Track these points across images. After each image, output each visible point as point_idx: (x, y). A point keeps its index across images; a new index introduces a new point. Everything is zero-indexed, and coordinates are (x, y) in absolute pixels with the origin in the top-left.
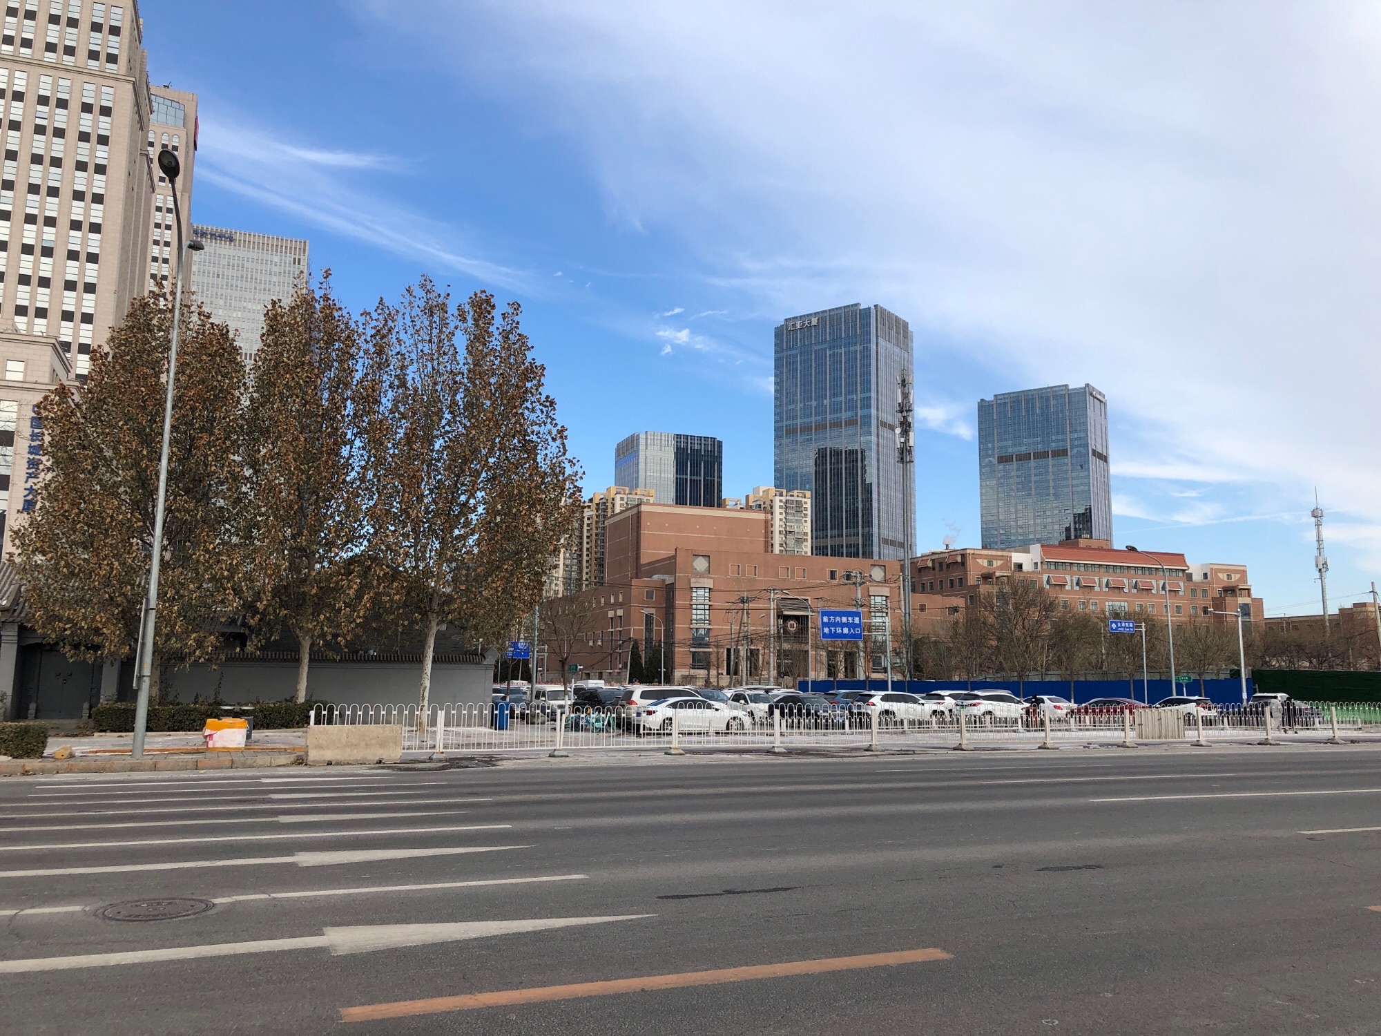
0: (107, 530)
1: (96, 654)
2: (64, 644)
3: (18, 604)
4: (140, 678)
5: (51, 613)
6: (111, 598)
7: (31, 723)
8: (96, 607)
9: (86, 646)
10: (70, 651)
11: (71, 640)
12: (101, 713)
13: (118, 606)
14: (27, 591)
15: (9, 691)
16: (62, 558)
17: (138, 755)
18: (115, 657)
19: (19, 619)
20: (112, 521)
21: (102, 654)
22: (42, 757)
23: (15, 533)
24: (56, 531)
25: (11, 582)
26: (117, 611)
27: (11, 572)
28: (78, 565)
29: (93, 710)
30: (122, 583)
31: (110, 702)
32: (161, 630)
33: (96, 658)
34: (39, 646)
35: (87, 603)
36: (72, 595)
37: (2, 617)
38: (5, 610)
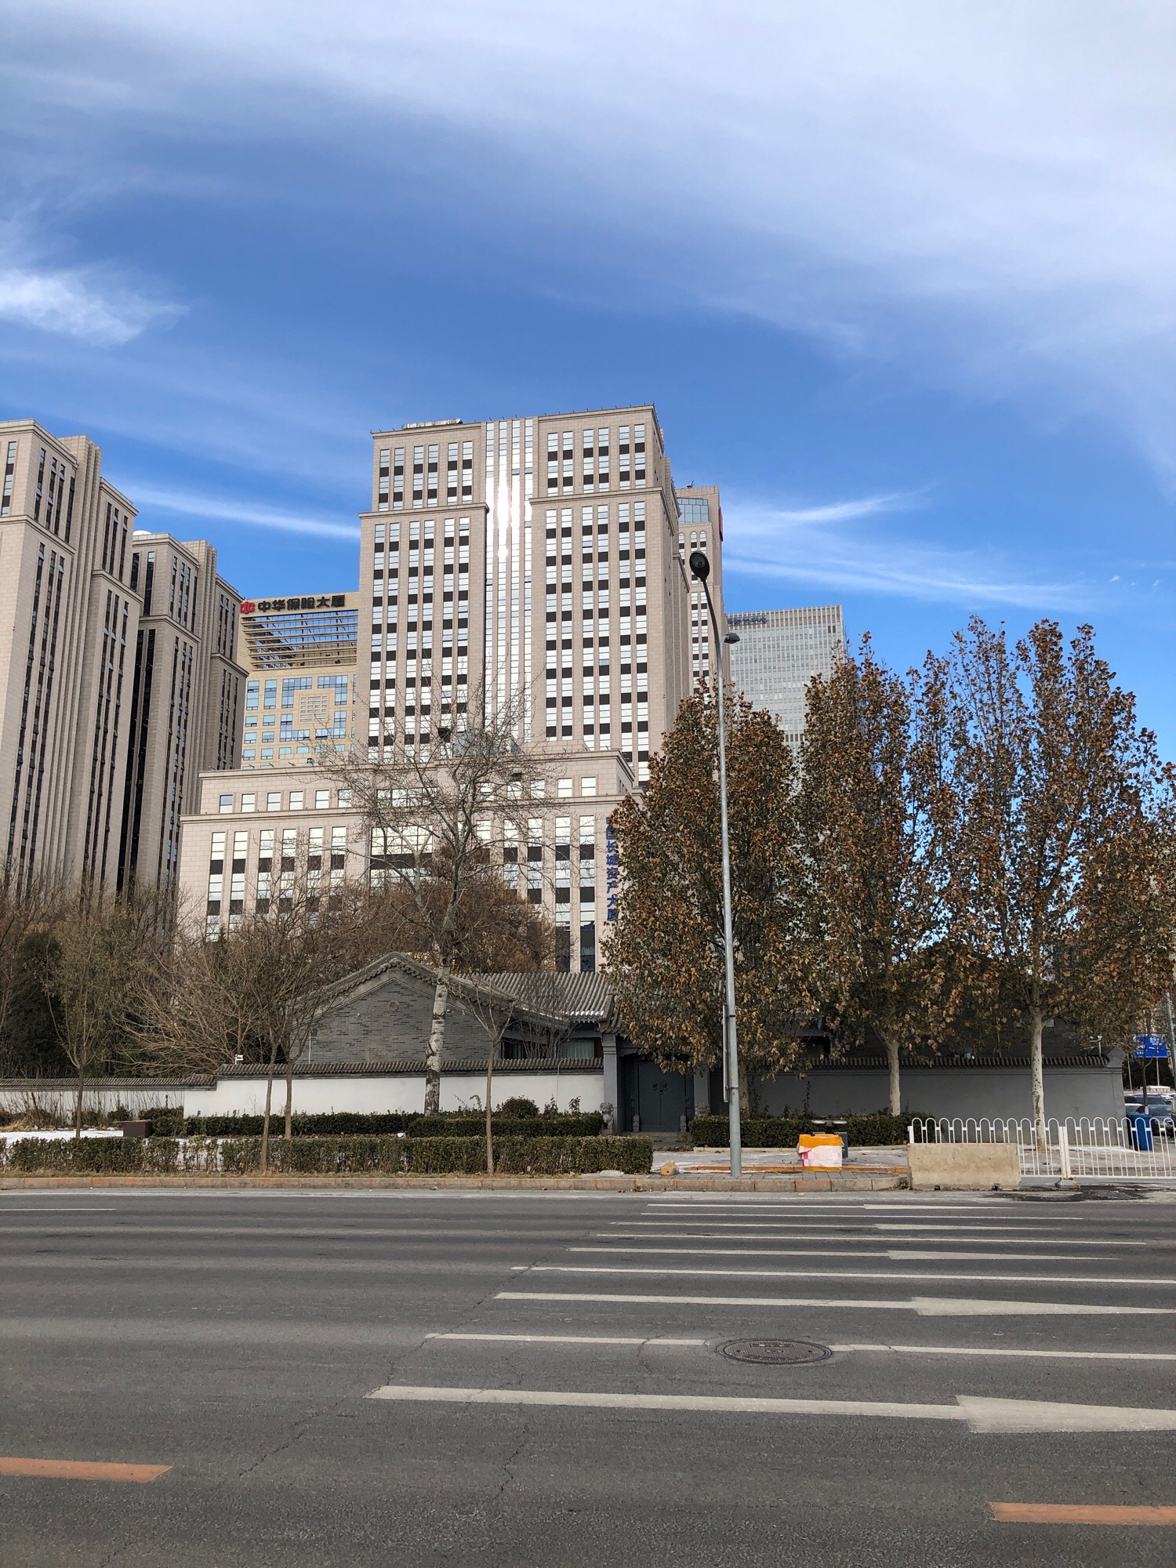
0: (681, 936)
1: (686, 1065)
2: (657, 1054)
3: (613, 1015)
4: (729, 1090)
5: (642, 1023)
6: (693, 1006)
7: (637, 1137)
8: (681, 1015)
9: (676, 1056)
10: (663, 1061)
11: (663, 1050)
12: (697, 1126)
13: (700, 1013)
14: (620, 1002)
15: (615, 1105)
16: (645, 967)
17: (737, 1174)
18: (704, 1067)
19: (616, 1030)
20: (684, 927)
21: (692, 1064)
22: (650, 1173)
23: (604, 944)
24: (639, 940)
25: (605, 993)
26: (699, 1019)
27: (604, 983)
28: (660, 974)
29: (690, 1123)
30: (701, 990)
31: (704, 1115)
32: (744, 1037)
33: (686, 1068)
34: (635, 1056)
35: (673, 1011)
36: (658, 1003)
37: (601, 1028)
38: (603, 1021)
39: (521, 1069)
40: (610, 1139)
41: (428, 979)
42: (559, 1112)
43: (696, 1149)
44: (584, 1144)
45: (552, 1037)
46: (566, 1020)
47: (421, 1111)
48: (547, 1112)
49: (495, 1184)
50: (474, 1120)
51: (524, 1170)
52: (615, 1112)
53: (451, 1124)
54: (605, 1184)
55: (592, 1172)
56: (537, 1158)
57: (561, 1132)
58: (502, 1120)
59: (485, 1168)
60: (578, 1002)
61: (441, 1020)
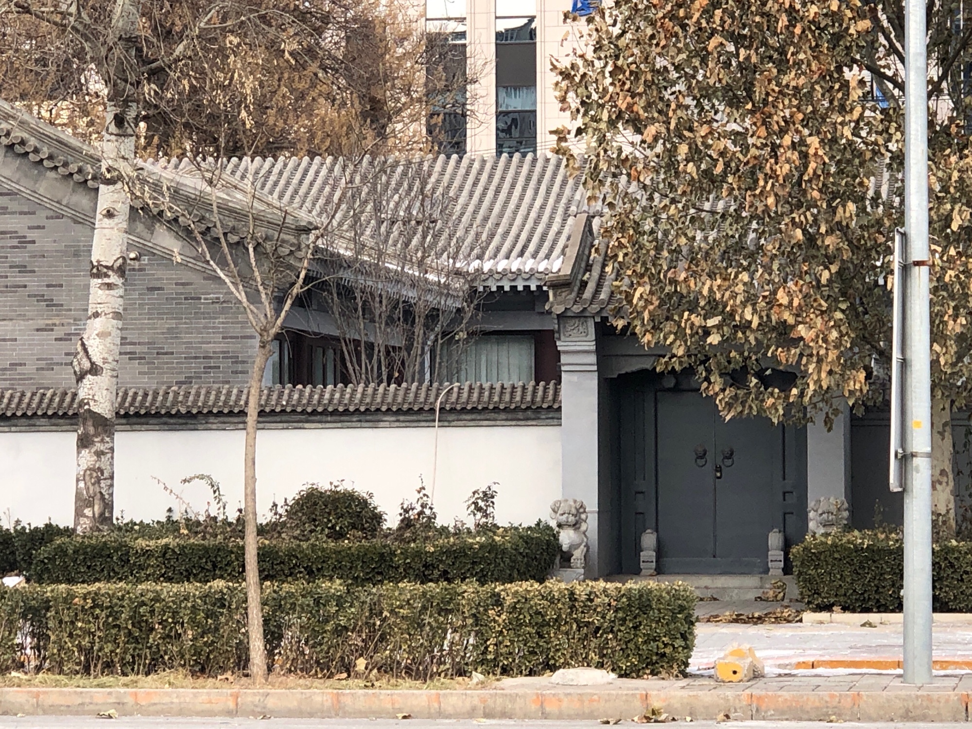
0: (782, 52)
1: (787, 397)
2: (709, 371)
3: (589, 268)
4: (905, 459)
5: (668, 289)
6: (811, 240)
7: (652, 584)
8: (775, 266)
9: (759, 375)
10: (723, 390)
11: (723, 361)
12: (814, 558)
13: (829, 259)
14: (607, 232)
15: (592, 504)
16: (681, 136)
17: (920, 676)
18: (836, 403)
19: (595, 308)
20: (792, 24)
21: (802, 395)
22: (686, 675)
23: (565, 75)
24: (660, 63)
25: (567, 209)
26: (825, 276)
27: (564, 183)
28: (722, 154)
29: (794, 550)
30: (834, 196)
31: (834, 530)
32: (945, 323)
33: (788, 407)
34: (648, 377)
35: (752, 256)
36: (712, 235)
37: (556, 304)
38: (560, 284)
39: (335, 412)
40: (581, 590)
41: (73, 168)
42: (439, 523)
43: (809, 617)
44: (509, 601)
45: (419, 330)
46: (458, 284)
47: (64, 519)
48: (407, 523)
49: (271, 703)
50: (210, 542)
51: (348, 668)
52: (591, 524)
53: (147, 553)
54: (565, 704)
55: (531, 673)
56: (383, 638)
57: (445, 572)
58: (285, 542)
59: (242, 662)
60: (492, 236)
61: (114, 279)
